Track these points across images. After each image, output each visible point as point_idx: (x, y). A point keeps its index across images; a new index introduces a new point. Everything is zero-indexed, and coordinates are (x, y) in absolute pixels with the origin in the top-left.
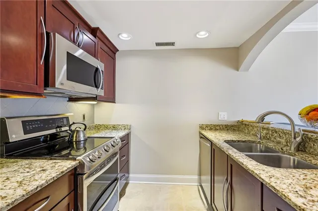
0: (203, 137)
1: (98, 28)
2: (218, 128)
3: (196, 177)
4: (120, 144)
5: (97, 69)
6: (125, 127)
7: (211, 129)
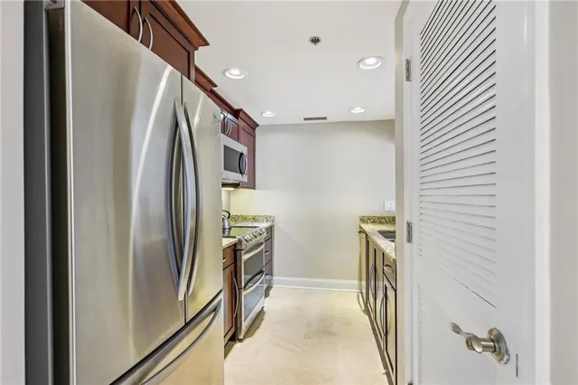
0: (362, 231)
1: (241, 110)
2: (383, 220)
3: (356, 282)
4: (265, 235)
5: (242, 154)
6: (267, 219)
7: (374, 222)
